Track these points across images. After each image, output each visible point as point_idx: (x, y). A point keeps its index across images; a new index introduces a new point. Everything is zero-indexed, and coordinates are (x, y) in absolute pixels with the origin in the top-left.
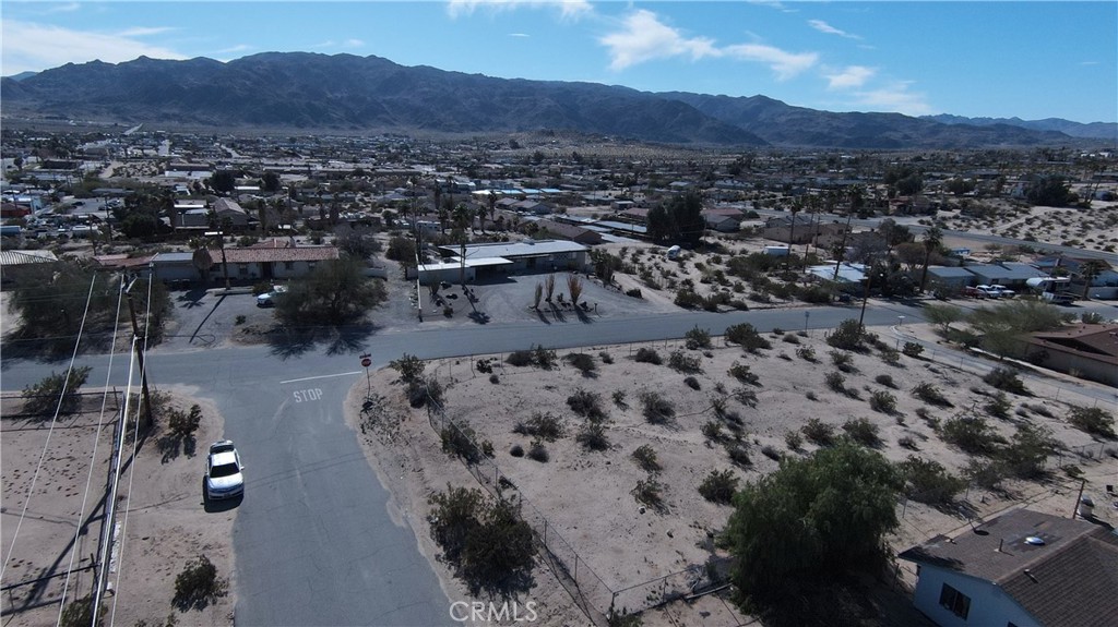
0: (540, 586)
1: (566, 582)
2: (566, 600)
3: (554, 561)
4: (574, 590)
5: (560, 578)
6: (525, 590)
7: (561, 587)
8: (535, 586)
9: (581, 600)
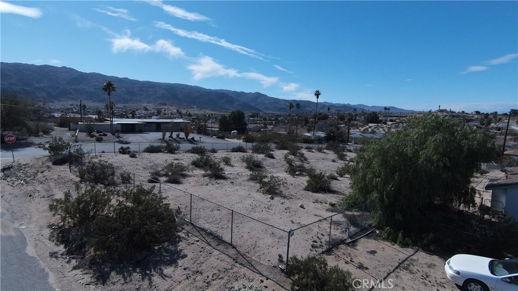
0: (190, 255)
1: (221, 247)
2: (227, 262)
3: (203, 233)
4: (232, 252)
5: (213, 245)
6: (173, 262)
7: (216, 252)
8: (185, 256)
9: (242, 258)
